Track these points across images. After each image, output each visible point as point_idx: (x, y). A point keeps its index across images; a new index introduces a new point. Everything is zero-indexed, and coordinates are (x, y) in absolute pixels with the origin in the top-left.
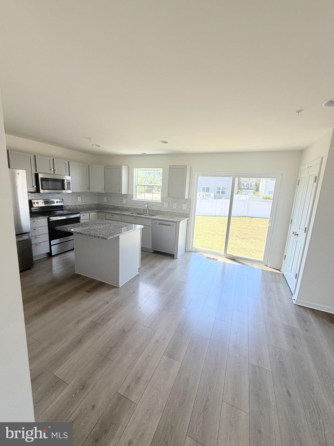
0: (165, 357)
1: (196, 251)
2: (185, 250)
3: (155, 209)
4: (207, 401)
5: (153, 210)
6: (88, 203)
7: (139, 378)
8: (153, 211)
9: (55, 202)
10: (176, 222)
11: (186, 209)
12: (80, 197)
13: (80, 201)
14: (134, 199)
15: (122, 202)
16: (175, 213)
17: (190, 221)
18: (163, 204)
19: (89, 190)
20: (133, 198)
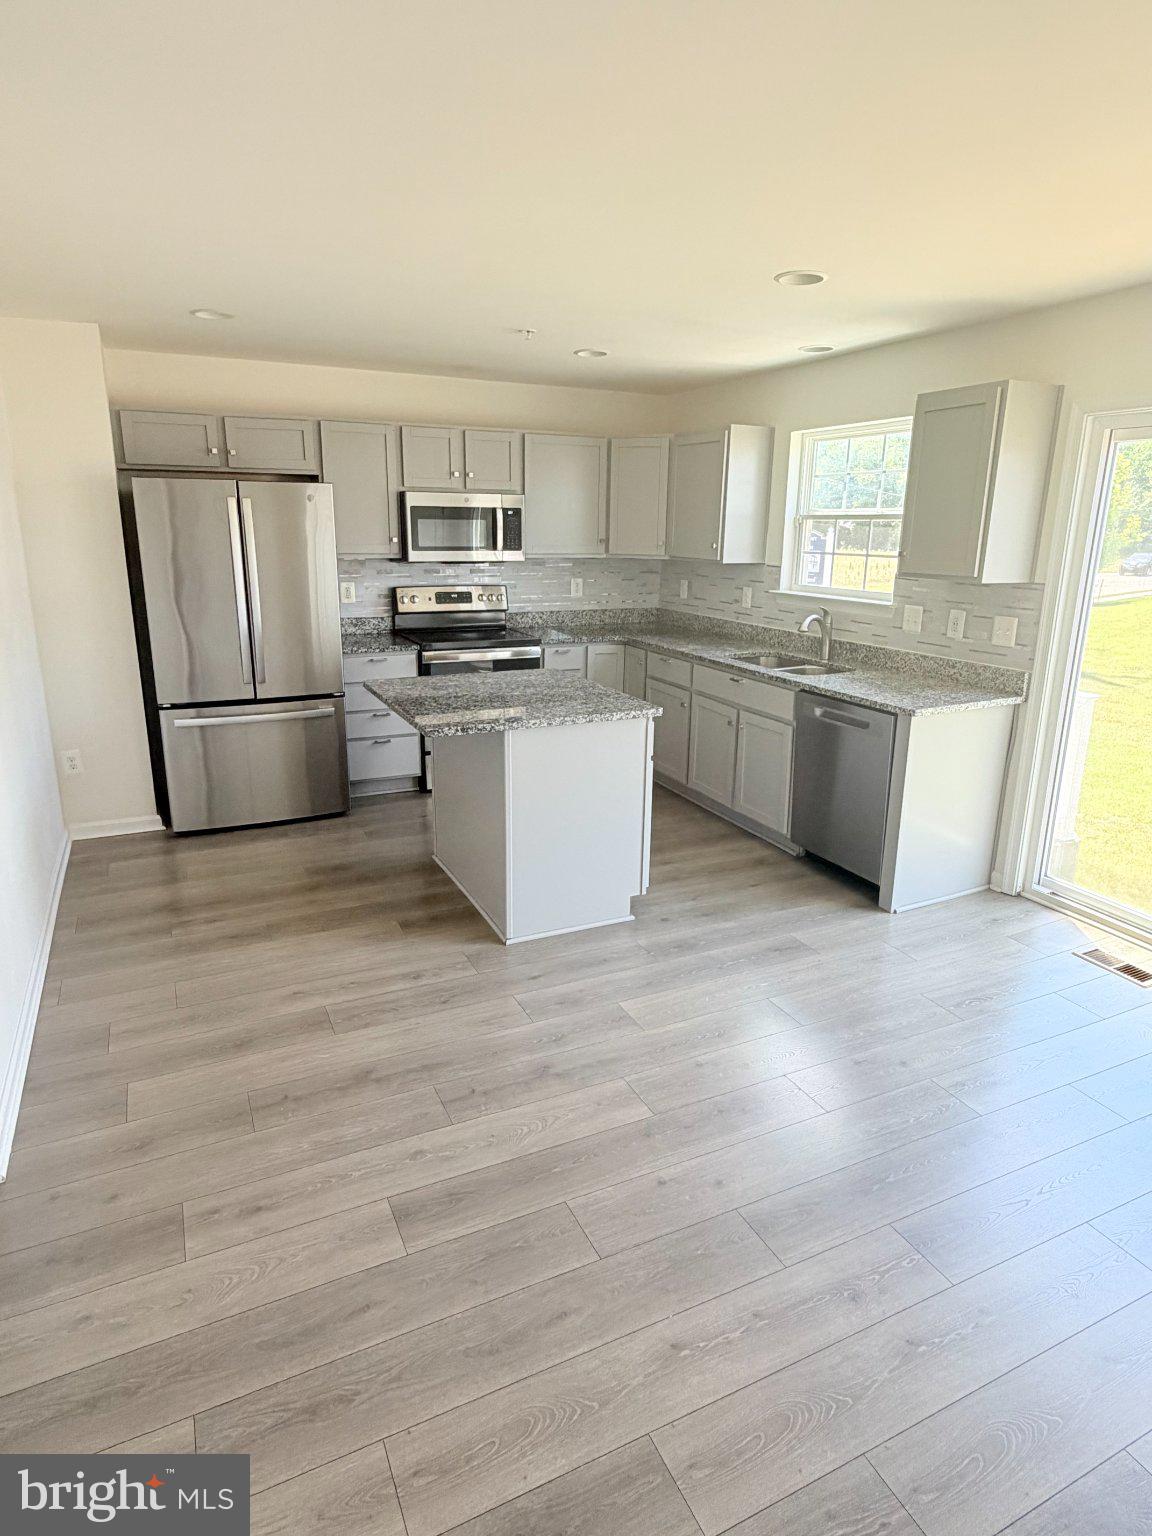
0: (385, 1205)
1: (1051, 904)
2: (989, 883)
3: (862, 637)
4: (345, 1400)
5: (850, 644)
6: (616, 604)
7: (259, 1209)
8: (854, 648)
9: (474, 597)
10: (895, 715)
11: (1013, 644)
12: (580, 580)
13: (580, 594)
14: (783, 588)
15: (737, 601)
16: (954, 667)
17: (1029, 716)
18: (899, 612)
19: (607, 550)
20: (778, 581)
